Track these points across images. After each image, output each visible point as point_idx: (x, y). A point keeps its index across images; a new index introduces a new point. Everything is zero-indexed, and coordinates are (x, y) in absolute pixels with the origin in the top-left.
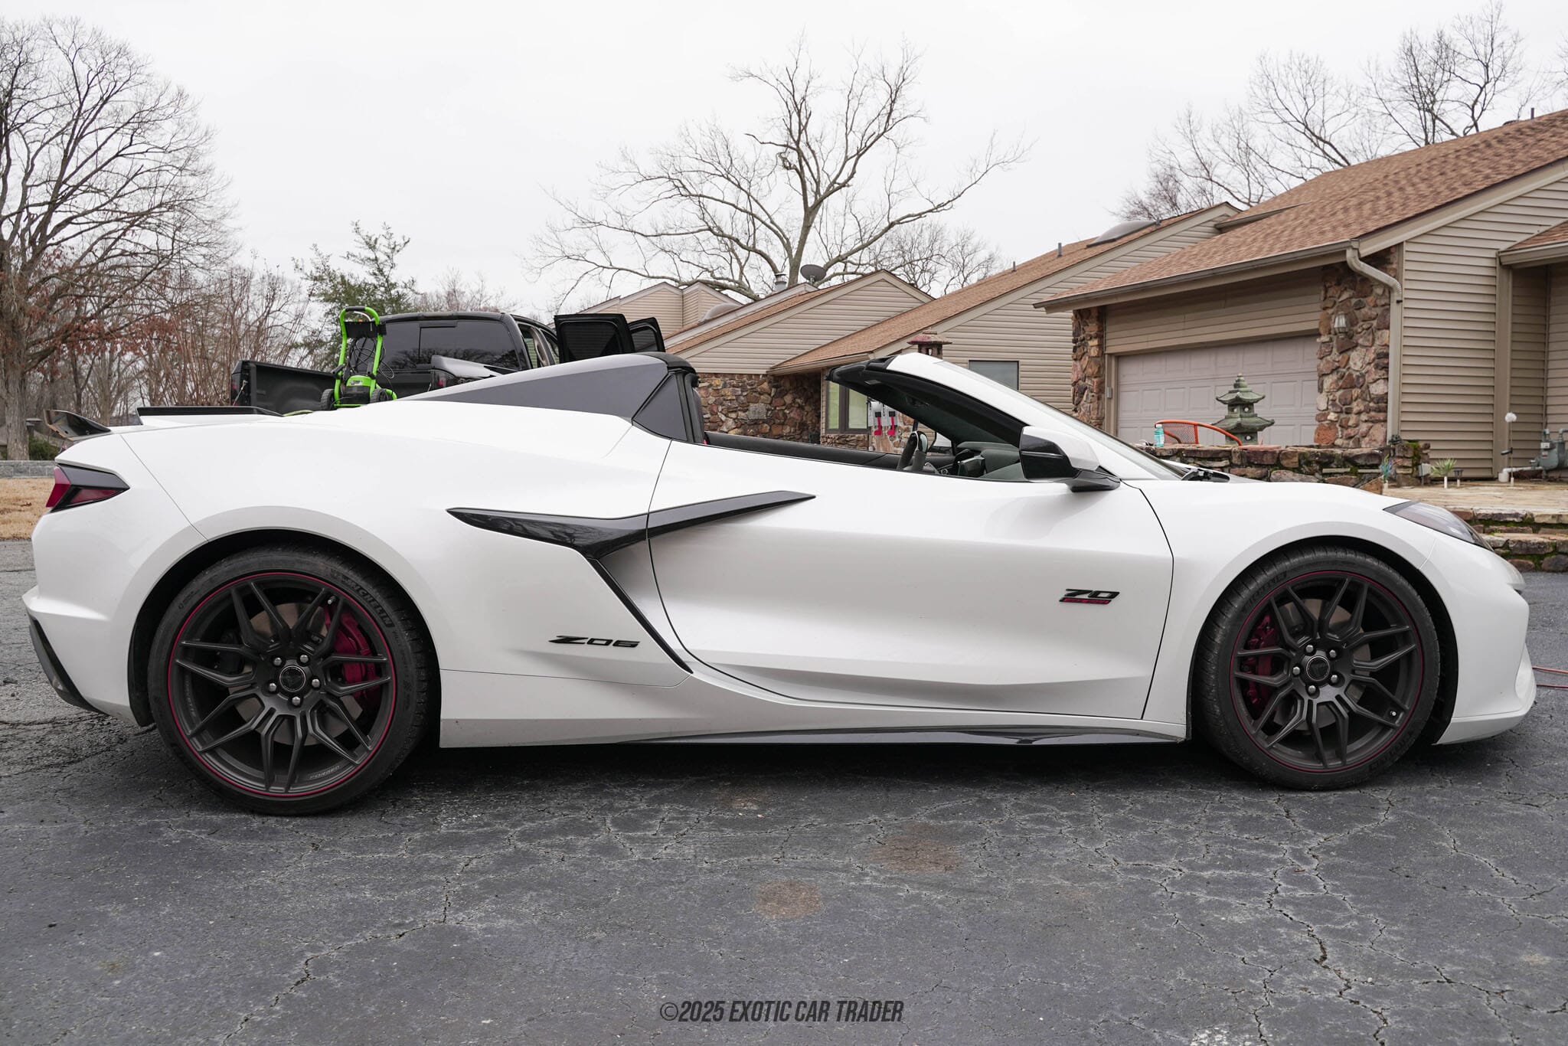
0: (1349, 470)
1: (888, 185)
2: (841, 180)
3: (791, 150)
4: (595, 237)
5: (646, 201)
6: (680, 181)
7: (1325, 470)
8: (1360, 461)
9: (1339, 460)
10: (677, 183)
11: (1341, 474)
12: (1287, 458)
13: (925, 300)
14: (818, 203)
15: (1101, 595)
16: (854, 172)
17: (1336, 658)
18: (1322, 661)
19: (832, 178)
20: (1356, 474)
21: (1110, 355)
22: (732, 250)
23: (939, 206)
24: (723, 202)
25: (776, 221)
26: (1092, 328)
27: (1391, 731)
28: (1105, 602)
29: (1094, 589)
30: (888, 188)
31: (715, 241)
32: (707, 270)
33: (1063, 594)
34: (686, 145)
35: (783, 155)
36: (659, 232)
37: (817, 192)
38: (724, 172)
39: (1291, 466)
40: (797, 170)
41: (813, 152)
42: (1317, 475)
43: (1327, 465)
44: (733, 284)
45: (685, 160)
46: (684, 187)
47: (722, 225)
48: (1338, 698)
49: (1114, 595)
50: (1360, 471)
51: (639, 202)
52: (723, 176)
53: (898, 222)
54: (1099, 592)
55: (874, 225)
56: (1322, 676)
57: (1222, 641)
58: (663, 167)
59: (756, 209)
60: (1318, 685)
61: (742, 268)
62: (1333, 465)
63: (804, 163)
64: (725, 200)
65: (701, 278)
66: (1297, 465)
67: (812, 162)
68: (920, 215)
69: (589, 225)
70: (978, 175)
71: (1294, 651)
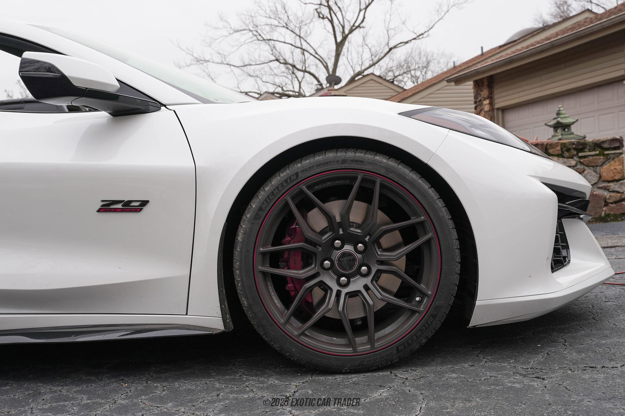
0: (597, 152)
1: (387, 25)
2: (357, 24)
3: (324, 7)
4: (206, 70)
5: (237, 46)
6: (257, 32)
7: (581, 154)
8: (606, 145)
9: (590, 146)
10: (255, 33)
11: (593, 156)
12: (552, 148)
13: (400, 90)
14: (345, 38)
15: (133, 204)
16: (364, 18)
17: (365, 250)
18: (350, 254)
19: (352, 24)
20: (604, 155)
21: (498, 109)
22: (293, 73)
23: (420, 35)
24: (284, 43)
25: (319, 53)
26: (485, 93)
27: (417, 314)
28: (138, 210)
29: (126, 199)
30: (387, 27)
31: (282, 67)
32: (279, 86)
33: (99, 205)
34: (259, 8)
35: (319, 10)
36: (246, 63)
37: (343, 32)
38: (284, 25)
39: (556, 153)
40: (328, 19)
41: (339, 8)
42: (575, 158)
43: (582, 150)
44: (294, 93)
45: (259, 18)
46: (260, 35)
47: (287, 59)
48: (366, 288)
49: (144, 203)
50: (606, 152)
51: (233, 46)
52: (284, 27)
53: (395, 47)
54: (131, 202)
55: (381, 51)
56: (351, 268)
57: (243, 239)
58: (245, 23)
59: (305, 46)
60: (349, 277)
61: (300, 83)
62: (586, 150)
63: (333, 15)
64: (286, 41)
65: (276, 91)
66: (560, 152)
67: (339, 14)
68: (407, 43)
69: (201, 62)
70: (443, 14)
71: (320, 246)
